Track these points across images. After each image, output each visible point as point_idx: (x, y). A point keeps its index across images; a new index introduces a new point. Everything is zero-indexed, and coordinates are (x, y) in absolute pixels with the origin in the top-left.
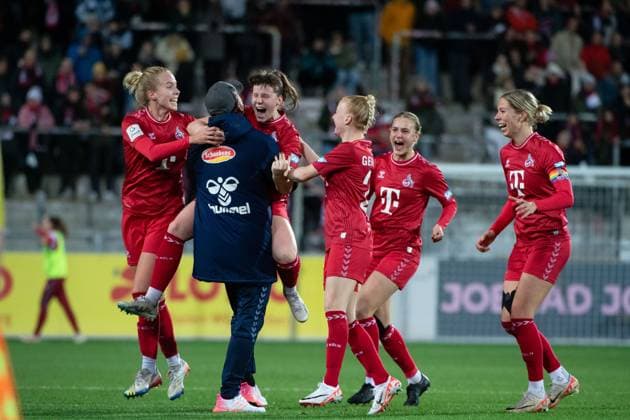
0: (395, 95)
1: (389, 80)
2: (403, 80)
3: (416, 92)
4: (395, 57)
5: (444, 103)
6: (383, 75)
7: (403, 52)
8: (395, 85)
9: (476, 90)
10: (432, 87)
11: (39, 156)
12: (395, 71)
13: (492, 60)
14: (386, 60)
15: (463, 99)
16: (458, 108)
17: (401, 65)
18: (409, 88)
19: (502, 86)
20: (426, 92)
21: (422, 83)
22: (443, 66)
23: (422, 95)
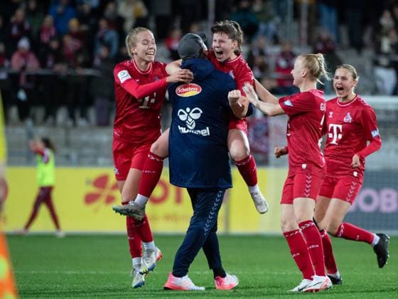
0: (304, 42)
1: (299, 31)
2: (310, 31)
3: (320, 39)
4: (304, 13)
5: (342, 49)
6: (295, 26)
7: (310, 9)
8: (304, 34)
9: (367, 38)
10: (333, 37)
11: (27, 92)
12: (304, 24)
13: (380, 15)
14: (297, 15)
15: (358, 45)
16: (353, 52)
17: (309, 20)
18: (315, 36)
19: (387, 35)
20: (329, 40)
21: (325, 32)
22: (341, 20)
23: (325, 42)
